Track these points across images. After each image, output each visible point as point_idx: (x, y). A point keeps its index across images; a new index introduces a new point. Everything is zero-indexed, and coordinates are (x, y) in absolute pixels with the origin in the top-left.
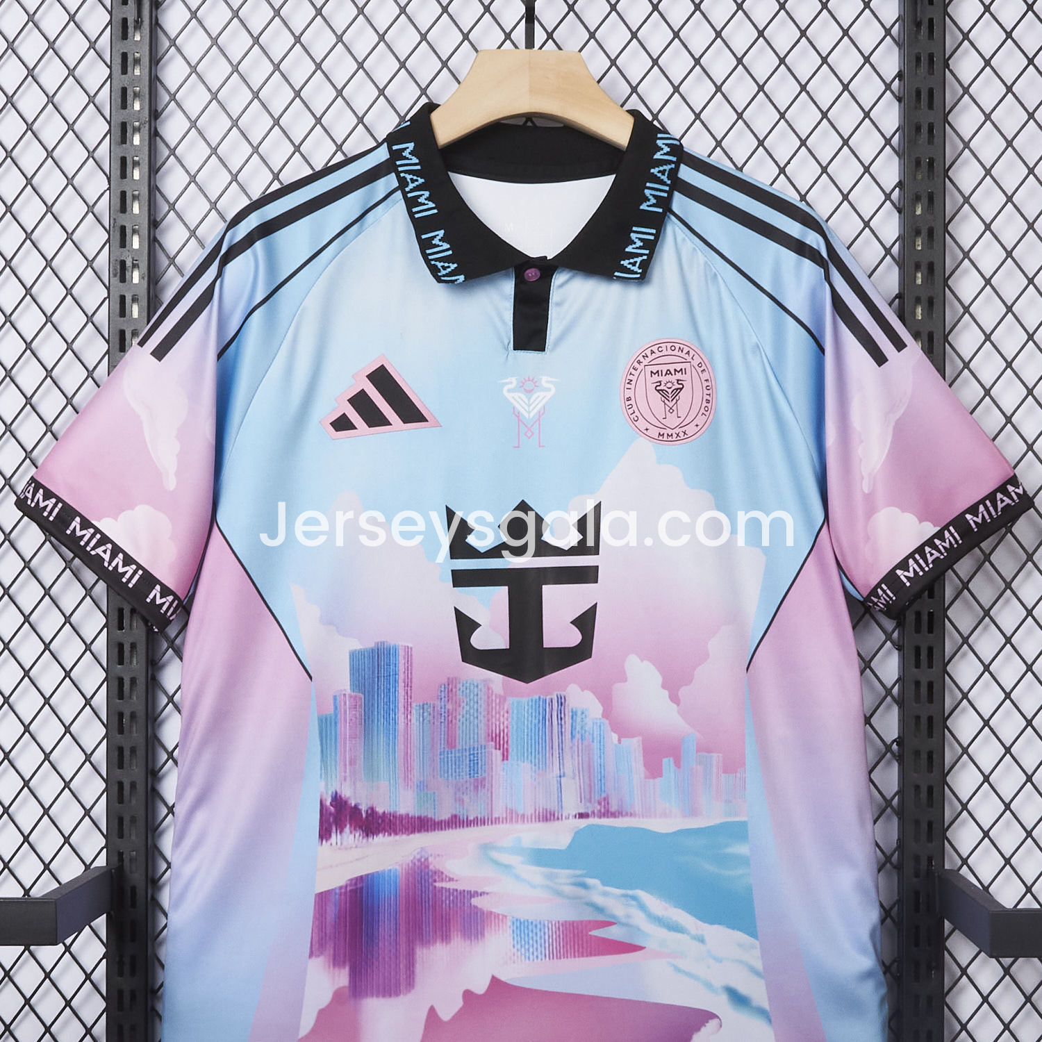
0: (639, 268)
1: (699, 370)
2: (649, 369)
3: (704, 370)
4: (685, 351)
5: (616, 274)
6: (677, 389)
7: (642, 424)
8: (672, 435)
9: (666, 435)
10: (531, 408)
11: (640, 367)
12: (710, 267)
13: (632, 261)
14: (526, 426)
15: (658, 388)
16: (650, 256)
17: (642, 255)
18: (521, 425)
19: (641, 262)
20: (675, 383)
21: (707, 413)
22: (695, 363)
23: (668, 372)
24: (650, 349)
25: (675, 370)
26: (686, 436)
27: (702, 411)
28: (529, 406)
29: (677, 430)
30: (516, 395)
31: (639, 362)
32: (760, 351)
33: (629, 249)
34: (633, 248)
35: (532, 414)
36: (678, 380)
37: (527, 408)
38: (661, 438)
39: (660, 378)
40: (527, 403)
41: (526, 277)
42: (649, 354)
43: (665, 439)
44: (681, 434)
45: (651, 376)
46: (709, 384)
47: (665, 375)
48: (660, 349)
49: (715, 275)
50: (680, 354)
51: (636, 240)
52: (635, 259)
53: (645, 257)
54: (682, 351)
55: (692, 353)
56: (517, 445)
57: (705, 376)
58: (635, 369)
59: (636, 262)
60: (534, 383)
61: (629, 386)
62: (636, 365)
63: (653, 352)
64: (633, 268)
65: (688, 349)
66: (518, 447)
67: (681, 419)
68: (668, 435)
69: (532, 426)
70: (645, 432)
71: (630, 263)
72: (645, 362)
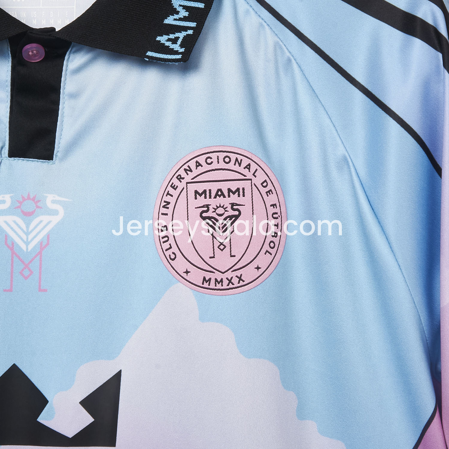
0: (181, 46)
1: (264, 191)
2: (192, 188)
3: (271, 190)
4: (244, 164)
5: (149, 54)
6: (230, 217)
7: (181, 264)
8: (222, 280)
9: (213, 282)
10: (30, 237)
11: (181, 185)
12: (281, 48)
13: (172, 36)
14: (23, 262)
15: (204, 215)
16: (198, 30)
17: (185, 29)
18: (16, 259)
19: (185, 37)
20: (229, 209)
21: (273, 251)
22: (258, 181)
23: (220, 193)
24: (195, 160)
25: (229, 190)
26: (242, 283)
27: (266, 247)
28: (27, 234)
29: (229, 275)
30: (10, 219)
31: (180, 178)
32: (348, 165)
33: (170, 20)
34: (175, 20)
35: (31, 247)
36: (233, 205)
37: (24, 237)
38: (206, 285)
39: (207, 201)
40: (25, 229)
41: (24, 55)
42: (193, 167)
43: (212, 286)
44: (235, 280)
45: (196, 198)
46: (277, 210)
47: (215, 197)
48: (209, 161)
49: (289, 60)
50: (236, 168)
51: (180, 9)
52: (177, 35)
53: (190, 32)
54: (240, 165)
55: (254, 167)
56: (8, 288)
57: (272, 199)
58: (174, 188)
59: (177, 39)
60: (36, 203)
61: (164, 211)
62: (175, 181)
63: (198, 165)
64: (172, 46)
65: (248, 161)
66: (11, 290)
67: (236, 260)
68: (216, 280)
69: (31, 262)
70: (184, 275)
71: (169, 40)
72: (188, 178)
